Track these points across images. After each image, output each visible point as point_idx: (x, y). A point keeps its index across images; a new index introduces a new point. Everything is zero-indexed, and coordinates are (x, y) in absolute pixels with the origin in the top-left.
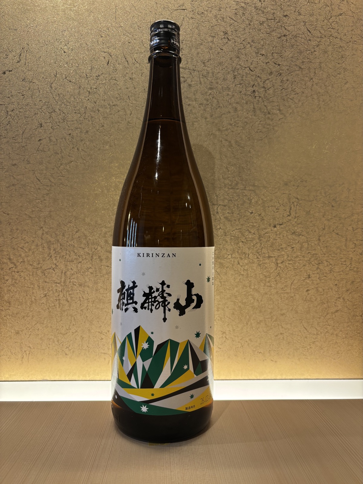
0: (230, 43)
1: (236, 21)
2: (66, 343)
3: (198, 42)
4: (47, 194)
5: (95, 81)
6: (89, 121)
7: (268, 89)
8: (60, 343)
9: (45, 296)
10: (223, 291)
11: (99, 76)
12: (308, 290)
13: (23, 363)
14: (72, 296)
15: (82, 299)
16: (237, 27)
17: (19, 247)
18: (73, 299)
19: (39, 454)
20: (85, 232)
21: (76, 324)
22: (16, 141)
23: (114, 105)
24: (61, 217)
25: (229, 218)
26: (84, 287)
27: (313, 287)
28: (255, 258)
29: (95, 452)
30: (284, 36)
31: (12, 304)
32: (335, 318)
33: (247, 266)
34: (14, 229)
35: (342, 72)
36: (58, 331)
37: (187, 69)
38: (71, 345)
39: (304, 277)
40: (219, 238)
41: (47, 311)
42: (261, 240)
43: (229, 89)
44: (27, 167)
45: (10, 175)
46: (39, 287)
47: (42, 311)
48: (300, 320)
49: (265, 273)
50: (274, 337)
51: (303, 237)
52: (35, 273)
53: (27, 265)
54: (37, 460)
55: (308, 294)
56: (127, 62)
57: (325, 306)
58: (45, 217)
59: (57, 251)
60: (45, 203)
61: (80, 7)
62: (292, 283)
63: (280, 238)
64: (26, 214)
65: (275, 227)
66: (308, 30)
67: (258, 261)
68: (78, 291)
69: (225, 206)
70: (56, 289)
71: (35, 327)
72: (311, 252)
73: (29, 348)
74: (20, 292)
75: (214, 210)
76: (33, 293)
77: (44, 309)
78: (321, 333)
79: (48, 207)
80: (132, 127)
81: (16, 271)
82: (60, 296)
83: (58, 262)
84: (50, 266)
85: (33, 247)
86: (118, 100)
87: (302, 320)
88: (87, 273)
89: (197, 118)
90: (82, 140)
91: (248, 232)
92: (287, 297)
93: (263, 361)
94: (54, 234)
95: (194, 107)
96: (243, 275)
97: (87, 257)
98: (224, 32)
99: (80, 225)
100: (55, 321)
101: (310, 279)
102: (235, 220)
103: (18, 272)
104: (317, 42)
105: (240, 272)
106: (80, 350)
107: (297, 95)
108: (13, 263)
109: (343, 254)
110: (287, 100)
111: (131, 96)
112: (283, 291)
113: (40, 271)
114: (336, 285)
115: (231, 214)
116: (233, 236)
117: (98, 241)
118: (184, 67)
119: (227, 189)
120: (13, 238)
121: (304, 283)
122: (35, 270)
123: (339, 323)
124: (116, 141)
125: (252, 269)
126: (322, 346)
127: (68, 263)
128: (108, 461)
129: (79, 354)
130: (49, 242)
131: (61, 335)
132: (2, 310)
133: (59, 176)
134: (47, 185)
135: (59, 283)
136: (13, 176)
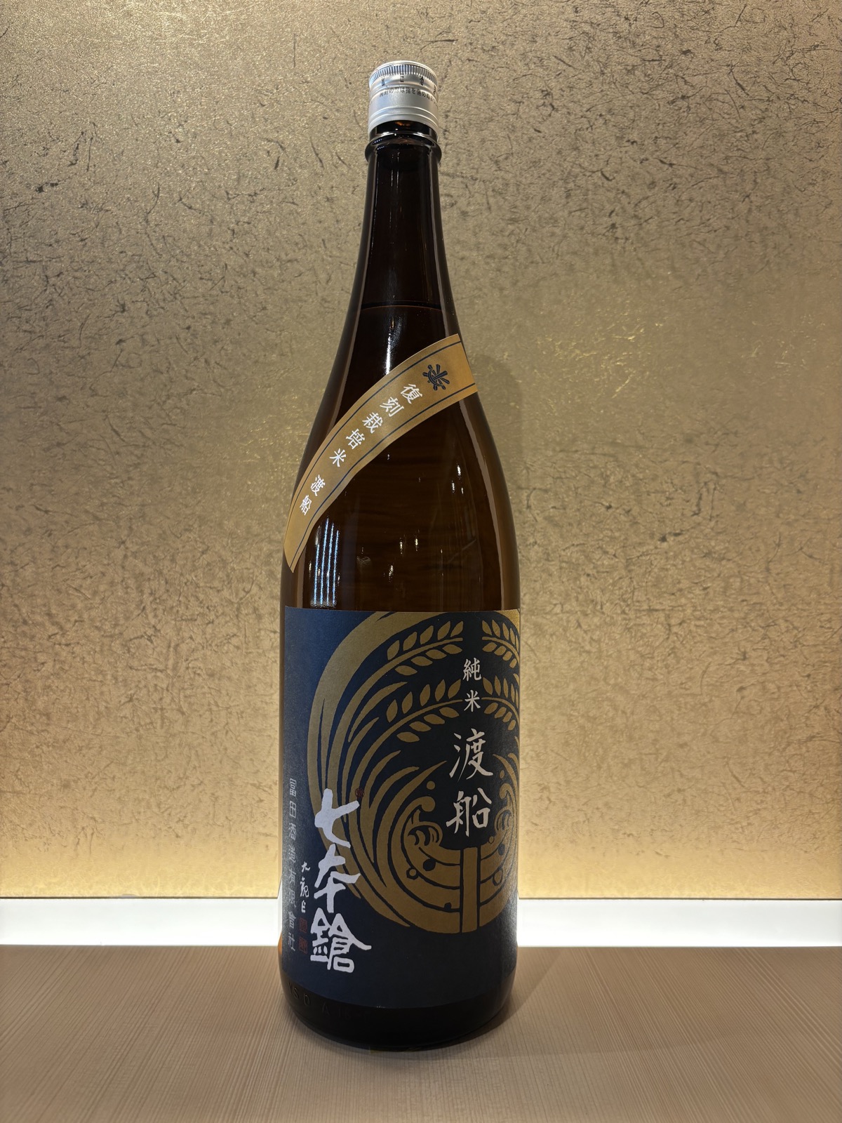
0: (558, 115)
1: (570, 66)
2: (179, 810)
3: (482, 115)
4: (136, 466)
5: (246, 206)
6: (232, 297)
7: (646, 221)
8: (163, 810)
9: (131, 700)
10: (543, 690)
11: (256, 194)
12: (741, 689)
13: (77, 855)
14: (192, 700)
15: (214, 708)
16: (573, 80)
17: (70, 586)
18: (195, 707)
19: (115, 1070)
20: (223, 553)
22: (66, 345)
23: (289, 261)
24: (169, 518)
25: (557, 519)
26: (219, 679)
27: (753, 682)
28: (616, 614)
29: (244, 1067)
30: (683, 97)
31: (55, 719)
32: (806, 755)
33: (598, 633)
34: (60, 545)
35: (818, 180)
36: (159, 782)
37: (458, 176)
38: (189, 816)
39: (732, 658)
40: (533, 565)
41: (134, 736)
42: (630, 571)
43: (554, 221)
44: (89, 403)
45: (51, 422)
46: (116, 679)
47: (123, 736)
48: (724, 758)
49: (640, 649)
50: (664, 798)
51: (730, 565)
52: (106, 648)
53: (90, 628)
54: (110, 1083)
55: (743, 698)
56: (321, 161)
57: (783, 725)
58: (131, 519)
59: (157, 596)
60: (132, 486)
61: (213, 39)
62: (704, 672)
63: (674, 565)
64: (86, 512)
65: (664, 539)
66: (739, 84)
67: (625, 619)
68: (206, 690)
69: (546, 491)
70: (156, 685)
71: (106, 772)
72: (748, 598)
73: (92, 822)
74: (73, 691)
75: (521, 502)
76: (102, 693)
77: (128, 730)
78: (774, 789)
79: (138, 496)
80: (331, 310)
81: (63, 641)
82: (164, 700)
83: (159, 621)
84: (142, 630)
85: (102, 588)
86: (299, 249)
87: (729, 759)
88: (225, 648)
89: (481, 290)
90: (216, 342)
91: (600, 551)
92: (692, 703)
93: (638, 854)
94: (151, 556)
95: (474, 263)
96: (589, 652)
97: (227, 610)
98: (543, 91)
99: (212, 537)
100: (153, 758)
101: (747, 662)
102: (570, 524)
103: (67, 645)
104: (759, 112)
105: (583, 644)
106: (209, 827)
107: (713, 235)
108: (57, 624)
109: (825, 604)
110: (691, 246)
111: (329, 240)
112: (682, 691)
113: (118, 642)
114: (809, 676)
115: (562, 511)
116: (565, 562)
117: (253, 573)
118: (451, 171)
119: (550, 453)
120: (58, 565)
121: (733, 672)
122: (106, 641)
123: (817, 765)
124: (294, 342)
125: (610, 639)
126: (776, 820)
127: (184, 623)
128: (275, 1088)
129: (208, 835)
130: (139, 576)
131: (166, 791)
132: (31, 733)
133: (164, 424)
134: (136, 445)
135: (161, 671)
136: (58, 425)
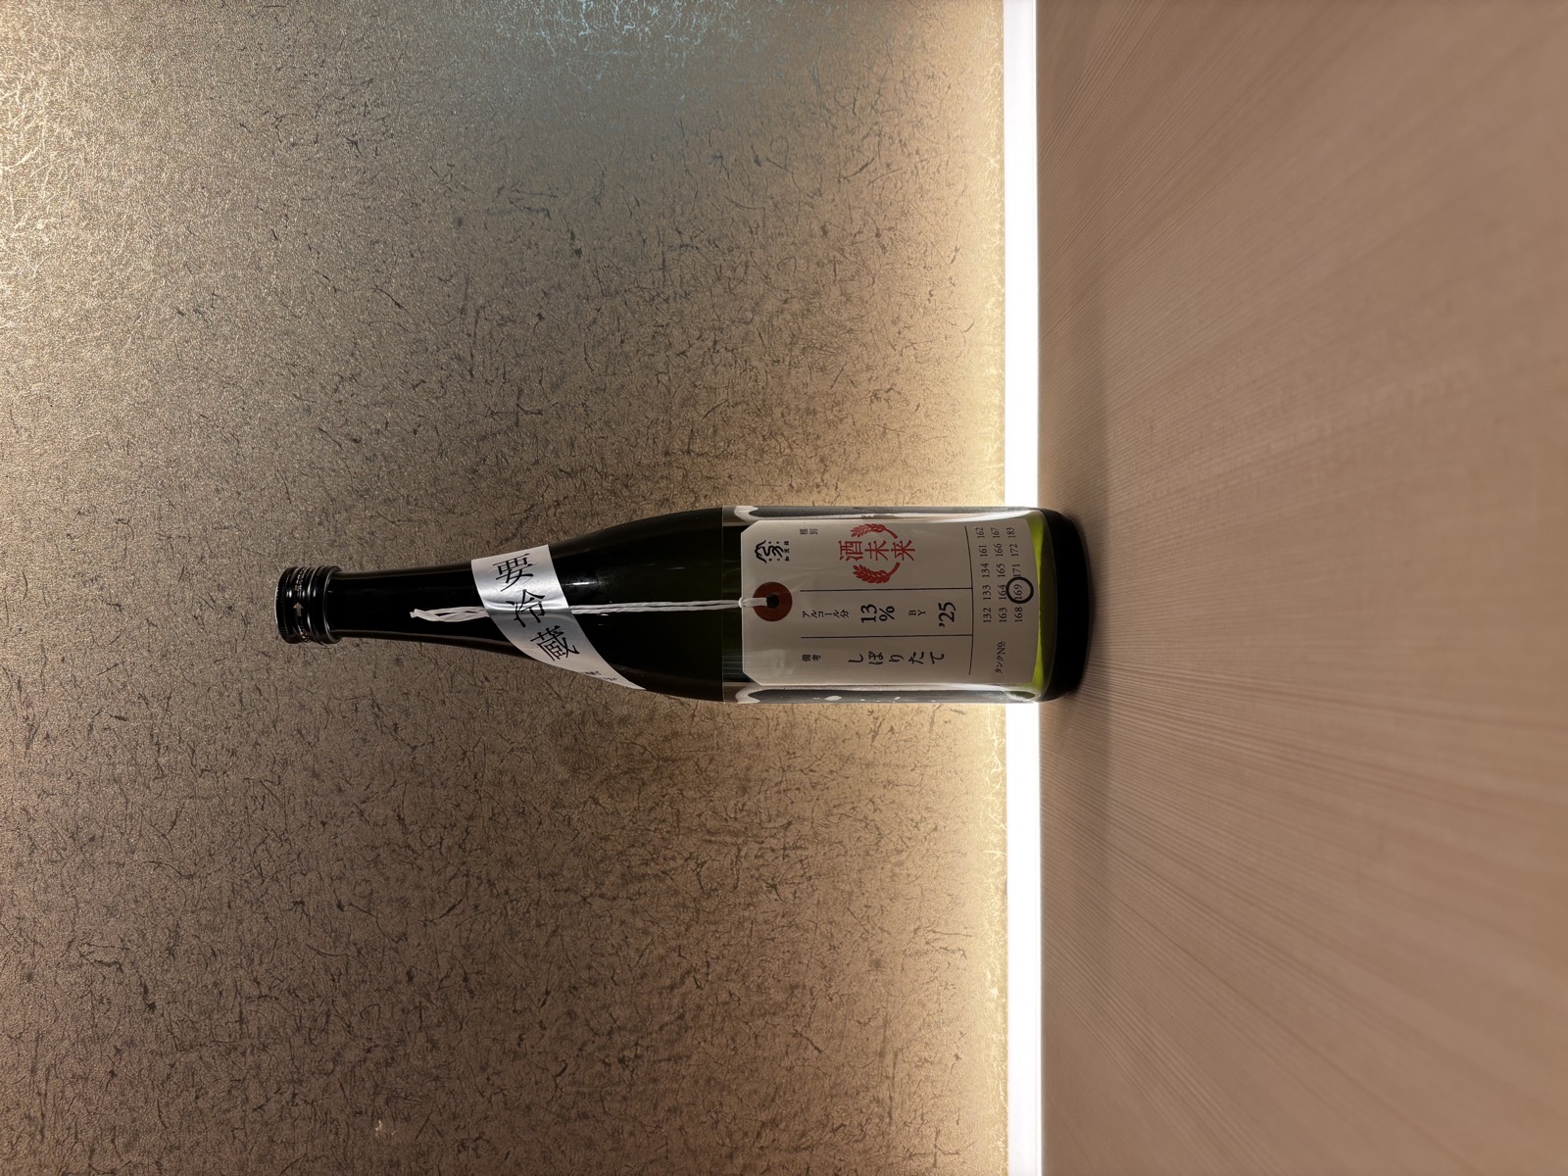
2: (904, 828)
4: (491, 884)
8: (904, 846)
9: (774, 887)
11: (157, 744)
12: (757, 162)
13: (959, 950)
14: (774, 813)
15: (783, 786)
17: (638, 963)
18: (782, 810)
20: (597, 779)
21: (853, 803)
22: (344, 972)
24: (555, 845)
25: (554, 379)
26: (749, 781)
27: (749, 148)
28: (668, 309)
31: (797, 979)
32: (835, 85)
33: (691, 331)
34: (587, 976)
36: (871, 853)
38: (910, 816)
39: (720, 172)
41: (817, 882)
42: (617, 292)
44: (416, 944)
45: (439, 989)
46: (749, 905)
47: (816, 896)
48: (839, 182)
49: (710, 282)
50: (887, 254)
51: (609, 174)
52: (711, 918)
53: (688, 938)
56: (117, 665)
58: (555, 891)
59: (649, 857)
60: (517, 890)
62: (737, 205)
63: (610, 239)
64: (547, 944)
65: (578, 252)
67: (675, 299)
68: (761, 797)
69: (521, 391)
70: (756, 857)
71: (860, 916)
73: (920, 933)
74: (764, 958)
76: (766, 922)
77: (810, 890)
78: (876, 123)
79: (528, 882)
81: (704, 970)
82: (774, 847)
83: (679, 854)
84: (690, 874)
85: (640, 924)
87: (840, 176)
88: (712, 774)
90: (340, 790)
91: (593, 328)
92: (775, 220)
93: (954, 285)
94: (601, 865)
96: (715, 342)
97: (666, 773)
100: (842, 859)
101: (725, 155)
102: (561, 363)
103: (708, 966)
105: (706, 349)
106: (923, 791)
112: (760, 231)
113: (705, 904)
115: (545, 373)
116: (606, 369)
117: (622, 743)
120: (612, 978)
121: (737, 170)
122: (703, 917)
125: (699, 316)
126: (912, 122)
127: (681, 824)
129: (934, 792)
130: (626, 879)
131: (883, 843)
132: (814, 1007)
133: (441, 853)
134: (467, 886)
135: (739, 850)
136: (442, 980)
